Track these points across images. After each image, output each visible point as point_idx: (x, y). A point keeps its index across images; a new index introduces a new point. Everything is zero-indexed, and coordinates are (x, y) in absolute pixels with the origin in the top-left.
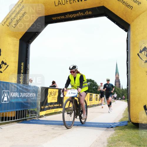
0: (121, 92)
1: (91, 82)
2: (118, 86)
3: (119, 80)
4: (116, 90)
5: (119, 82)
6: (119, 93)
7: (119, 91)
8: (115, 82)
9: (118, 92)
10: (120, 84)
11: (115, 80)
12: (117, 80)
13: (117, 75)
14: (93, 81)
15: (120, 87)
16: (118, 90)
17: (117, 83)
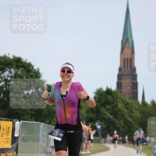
0: (137, 114)
1: (18, 67)
2: (130, 91)
3: (134, 70)
4: (120, 105)
5: (134, 76)
6: (129, 119)
7: (132, 112)
8: (120, 77)
9: (127, 116)
10: (135, 86)
11: (120, 69)
12: (127, 71)
13: (127, 51)
14: (30, 64)
15: (135, 95)
16: (126, 104)
17: (126, 82)
